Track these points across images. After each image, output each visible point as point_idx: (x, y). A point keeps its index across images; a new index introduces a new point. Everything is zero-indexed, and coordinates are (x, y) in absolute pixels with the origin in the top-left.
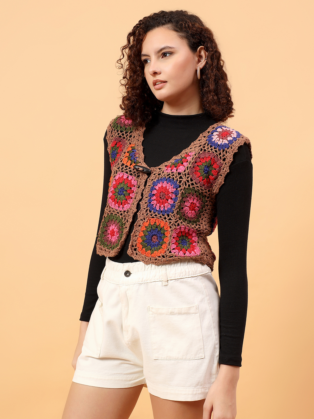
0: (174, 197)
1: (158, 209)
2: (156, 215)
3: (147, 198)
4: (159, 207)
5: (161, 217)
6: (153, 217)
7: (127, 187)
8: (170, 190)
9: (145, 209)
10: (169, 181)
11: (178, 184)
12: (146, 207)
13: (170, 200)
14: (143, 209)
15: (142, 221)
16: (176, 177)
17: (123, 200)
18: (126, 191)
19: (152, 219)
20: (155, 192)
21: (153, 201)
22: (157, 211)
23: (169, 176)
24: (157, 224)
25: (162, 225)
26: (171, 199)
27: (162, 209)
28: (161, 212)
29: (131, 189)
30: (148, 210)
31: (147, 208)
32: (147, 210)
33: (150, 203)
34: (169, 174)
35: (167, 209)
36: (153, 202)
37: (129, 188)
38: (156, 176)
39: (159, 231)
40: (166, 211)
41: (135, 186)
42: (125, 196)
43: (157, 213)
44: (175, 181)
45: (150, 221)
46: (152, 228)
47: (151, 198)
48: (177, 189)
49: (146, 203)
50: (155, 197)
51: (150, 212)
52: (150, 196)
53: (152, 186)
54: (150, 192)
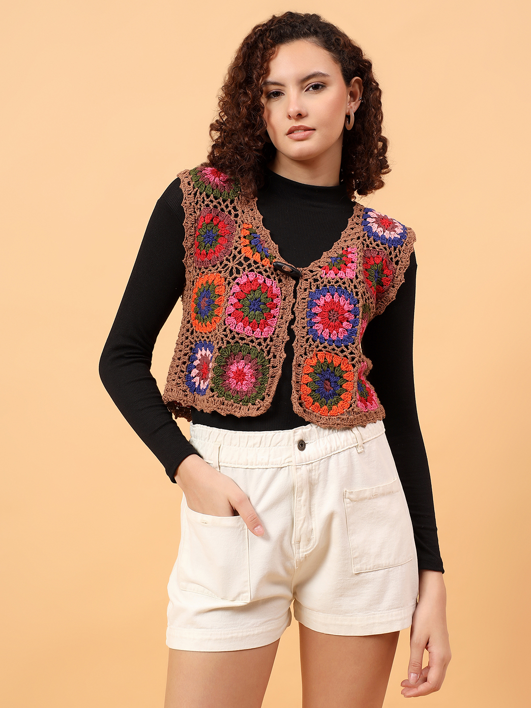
0: (352, 317)
1: (327, 338)
2: (325, 347)
3: (304, 319)
4: (329, 334)
5: (334, 350)
6: (320, 350)
7: (267, 298)
8: (346, 308)
9: (303, 337)
10: (342, 291)
11: (356, 297)
12: (305, 333)
13: (345, 323)
14: (301, 338)
15: (302, 357)
16: (349, 286)
17: (260, 320)
18: (264, 304)
19: (320, 354)
20: (317, 310)
21: (316, 325)
22: (325, 340)
23: (338, 284)
24: (329, 360)
25: (336, 363)
26: (348, 321)
27: (334, 338)
28: (334, 341)
29: (272, 301)
30: (310, 340)
31: (308, 336)
32: (308, 340)
33: (311, 327)
34: (337, 282)
35: (342, 337)
36: (317, 327)
37: (269, 300)
38: (311, 283)
39: (332, 373)
40: (342, 340)
41: (278, 297)
42: (263, 313)
43: (326, 344)
44: (350, 292)
45: (317, 357)
46: (322, 368)
47: (311, 320)
48: (355, 306)
49: (304, 328)
50: (318, 319)
51: (314, 341)
52: (310, 316)
53: (310, 299)
54: (308, 310)
